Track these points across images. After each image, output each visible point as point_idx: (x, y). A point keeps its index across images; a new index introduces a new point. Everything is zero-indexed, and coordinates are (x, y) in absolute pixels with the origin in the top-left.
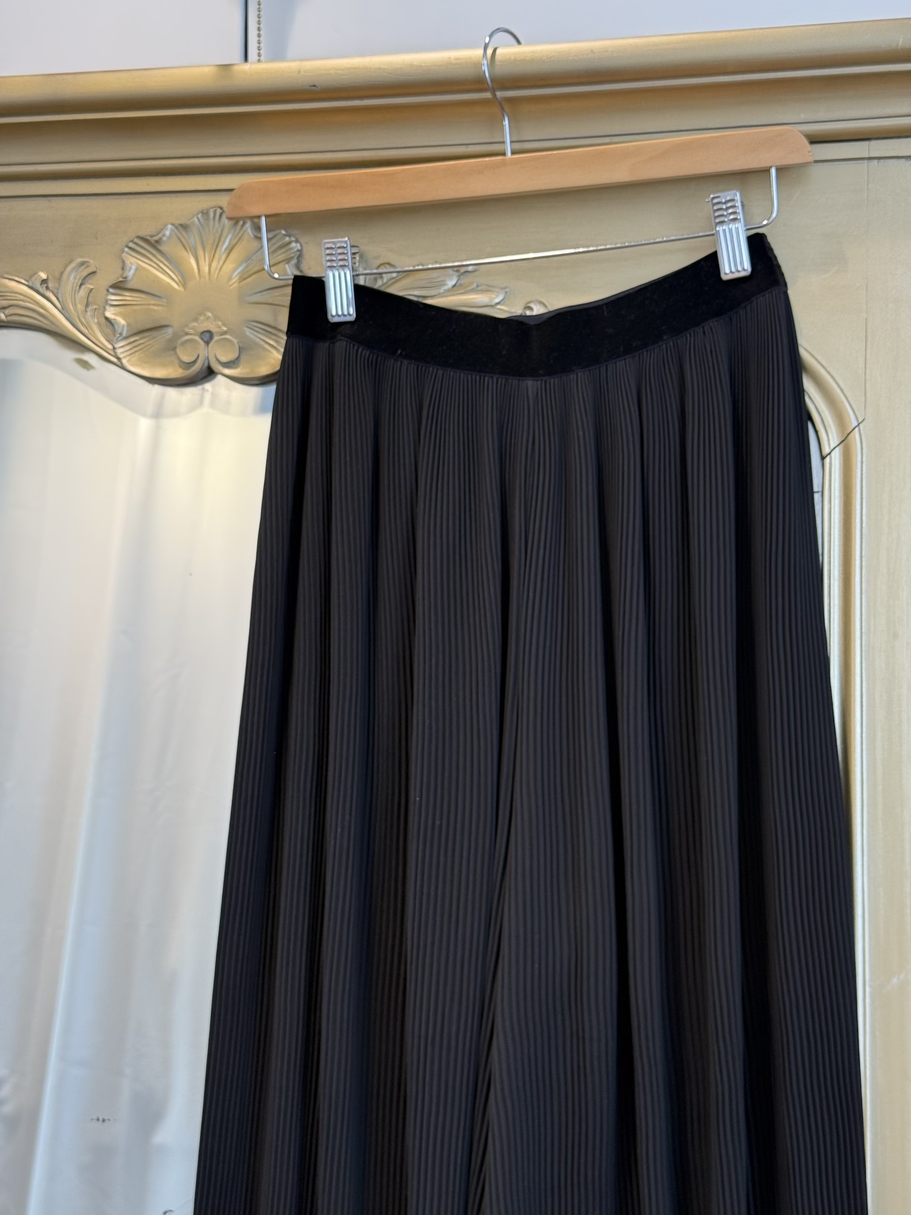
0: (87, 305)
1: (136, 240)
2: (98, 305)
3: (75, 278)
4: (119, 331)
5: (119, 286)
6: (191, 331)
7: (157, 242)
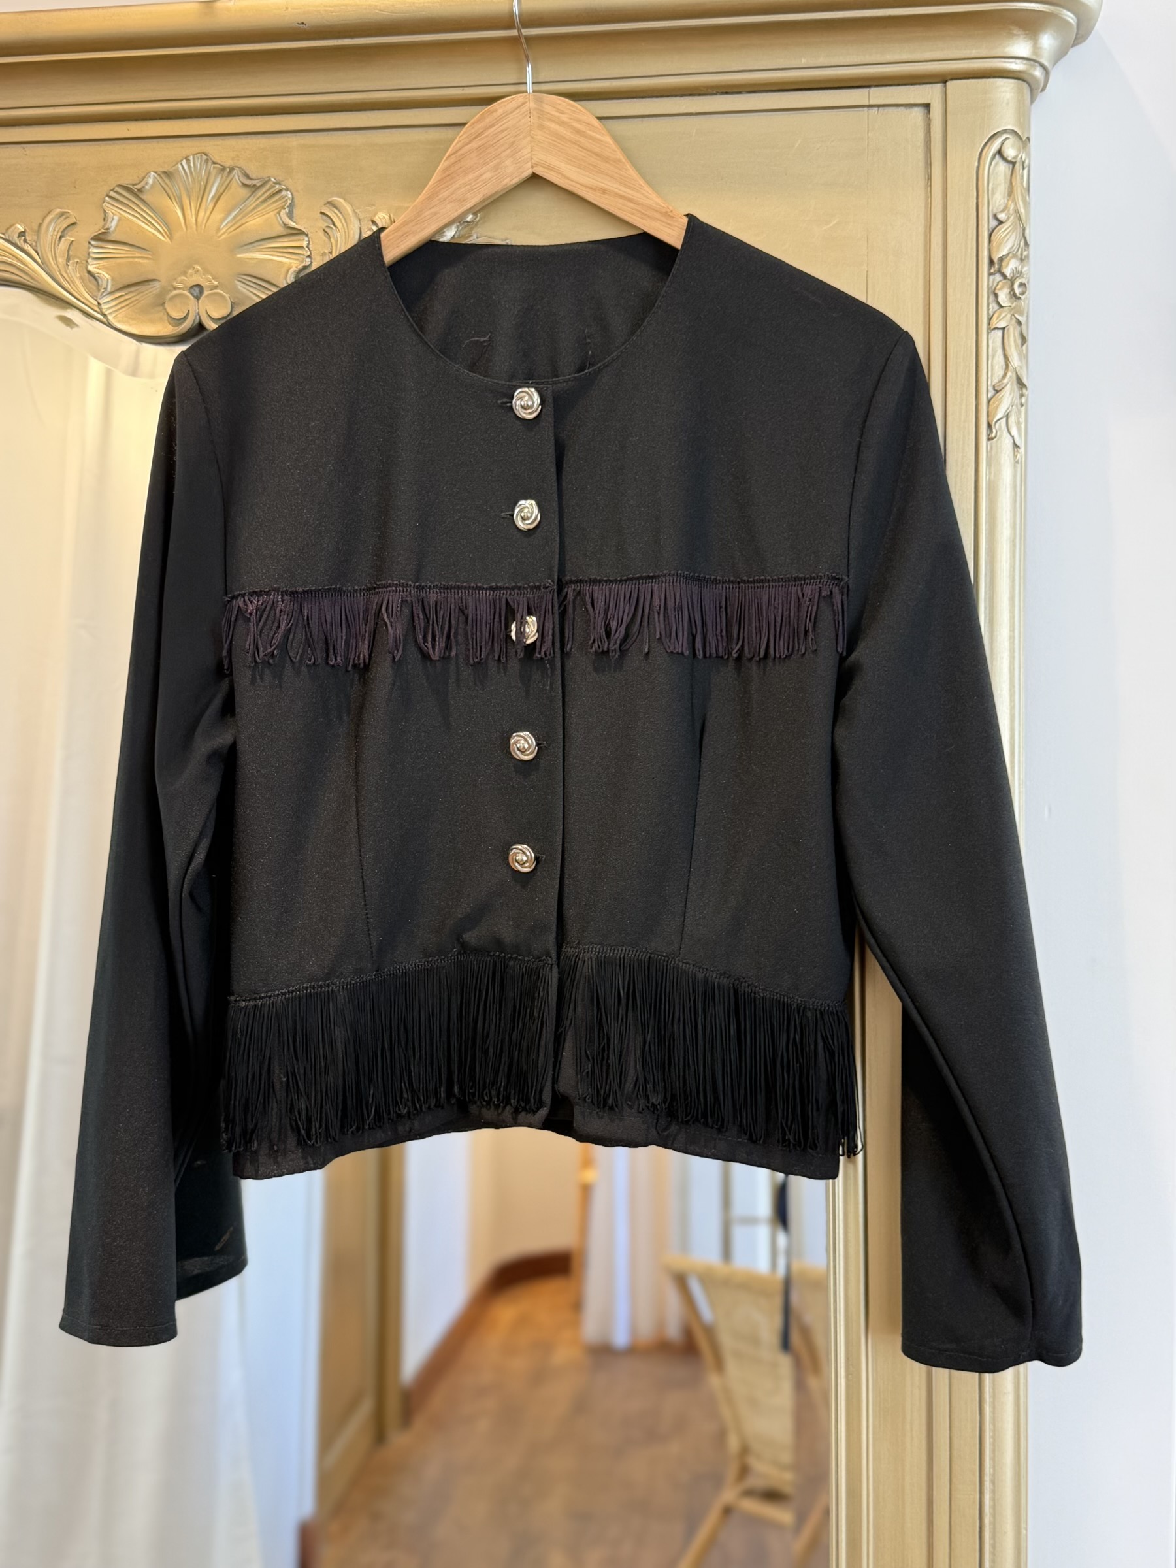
0: (68, 260)
1: (117, 189)
2: (79, 258)
3: (54, 230)
4: (104, 286)
5: (101, 238)
6: (180, 286)
7: (140, 190)
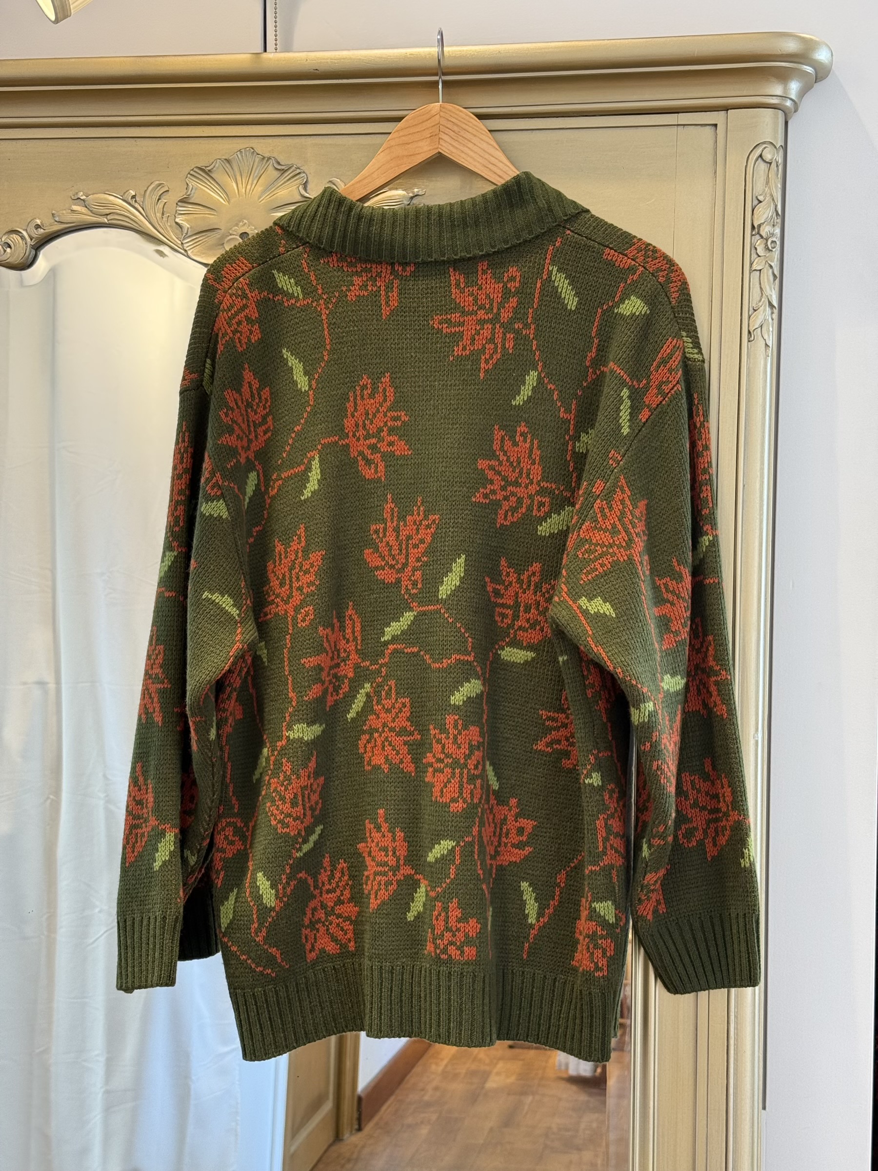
0: (163, 214)
1: (195, 169)
2: (170, 214)
3: (155, 195)
4: (185, 232)
5: (184, 201)
6: (234, 233)
7: (209, 171)
